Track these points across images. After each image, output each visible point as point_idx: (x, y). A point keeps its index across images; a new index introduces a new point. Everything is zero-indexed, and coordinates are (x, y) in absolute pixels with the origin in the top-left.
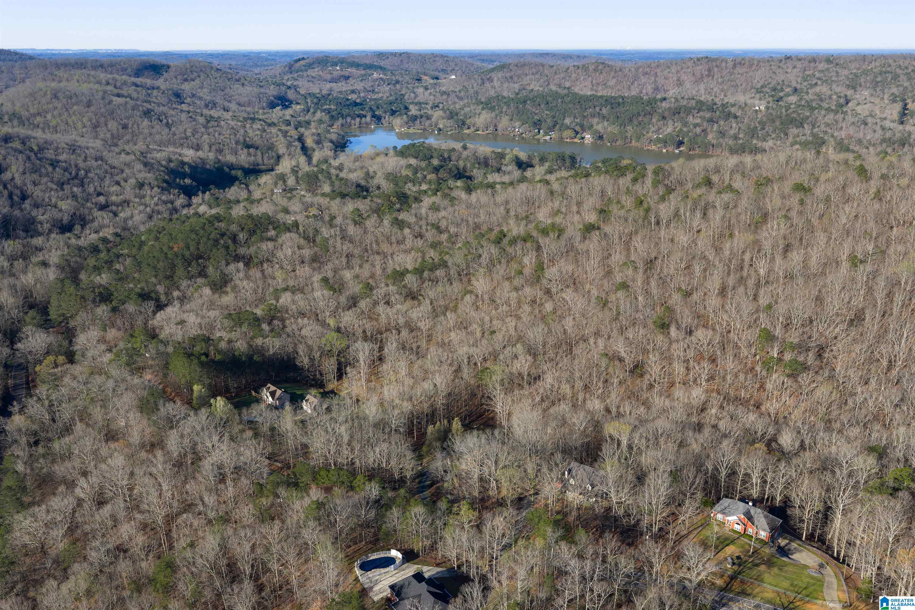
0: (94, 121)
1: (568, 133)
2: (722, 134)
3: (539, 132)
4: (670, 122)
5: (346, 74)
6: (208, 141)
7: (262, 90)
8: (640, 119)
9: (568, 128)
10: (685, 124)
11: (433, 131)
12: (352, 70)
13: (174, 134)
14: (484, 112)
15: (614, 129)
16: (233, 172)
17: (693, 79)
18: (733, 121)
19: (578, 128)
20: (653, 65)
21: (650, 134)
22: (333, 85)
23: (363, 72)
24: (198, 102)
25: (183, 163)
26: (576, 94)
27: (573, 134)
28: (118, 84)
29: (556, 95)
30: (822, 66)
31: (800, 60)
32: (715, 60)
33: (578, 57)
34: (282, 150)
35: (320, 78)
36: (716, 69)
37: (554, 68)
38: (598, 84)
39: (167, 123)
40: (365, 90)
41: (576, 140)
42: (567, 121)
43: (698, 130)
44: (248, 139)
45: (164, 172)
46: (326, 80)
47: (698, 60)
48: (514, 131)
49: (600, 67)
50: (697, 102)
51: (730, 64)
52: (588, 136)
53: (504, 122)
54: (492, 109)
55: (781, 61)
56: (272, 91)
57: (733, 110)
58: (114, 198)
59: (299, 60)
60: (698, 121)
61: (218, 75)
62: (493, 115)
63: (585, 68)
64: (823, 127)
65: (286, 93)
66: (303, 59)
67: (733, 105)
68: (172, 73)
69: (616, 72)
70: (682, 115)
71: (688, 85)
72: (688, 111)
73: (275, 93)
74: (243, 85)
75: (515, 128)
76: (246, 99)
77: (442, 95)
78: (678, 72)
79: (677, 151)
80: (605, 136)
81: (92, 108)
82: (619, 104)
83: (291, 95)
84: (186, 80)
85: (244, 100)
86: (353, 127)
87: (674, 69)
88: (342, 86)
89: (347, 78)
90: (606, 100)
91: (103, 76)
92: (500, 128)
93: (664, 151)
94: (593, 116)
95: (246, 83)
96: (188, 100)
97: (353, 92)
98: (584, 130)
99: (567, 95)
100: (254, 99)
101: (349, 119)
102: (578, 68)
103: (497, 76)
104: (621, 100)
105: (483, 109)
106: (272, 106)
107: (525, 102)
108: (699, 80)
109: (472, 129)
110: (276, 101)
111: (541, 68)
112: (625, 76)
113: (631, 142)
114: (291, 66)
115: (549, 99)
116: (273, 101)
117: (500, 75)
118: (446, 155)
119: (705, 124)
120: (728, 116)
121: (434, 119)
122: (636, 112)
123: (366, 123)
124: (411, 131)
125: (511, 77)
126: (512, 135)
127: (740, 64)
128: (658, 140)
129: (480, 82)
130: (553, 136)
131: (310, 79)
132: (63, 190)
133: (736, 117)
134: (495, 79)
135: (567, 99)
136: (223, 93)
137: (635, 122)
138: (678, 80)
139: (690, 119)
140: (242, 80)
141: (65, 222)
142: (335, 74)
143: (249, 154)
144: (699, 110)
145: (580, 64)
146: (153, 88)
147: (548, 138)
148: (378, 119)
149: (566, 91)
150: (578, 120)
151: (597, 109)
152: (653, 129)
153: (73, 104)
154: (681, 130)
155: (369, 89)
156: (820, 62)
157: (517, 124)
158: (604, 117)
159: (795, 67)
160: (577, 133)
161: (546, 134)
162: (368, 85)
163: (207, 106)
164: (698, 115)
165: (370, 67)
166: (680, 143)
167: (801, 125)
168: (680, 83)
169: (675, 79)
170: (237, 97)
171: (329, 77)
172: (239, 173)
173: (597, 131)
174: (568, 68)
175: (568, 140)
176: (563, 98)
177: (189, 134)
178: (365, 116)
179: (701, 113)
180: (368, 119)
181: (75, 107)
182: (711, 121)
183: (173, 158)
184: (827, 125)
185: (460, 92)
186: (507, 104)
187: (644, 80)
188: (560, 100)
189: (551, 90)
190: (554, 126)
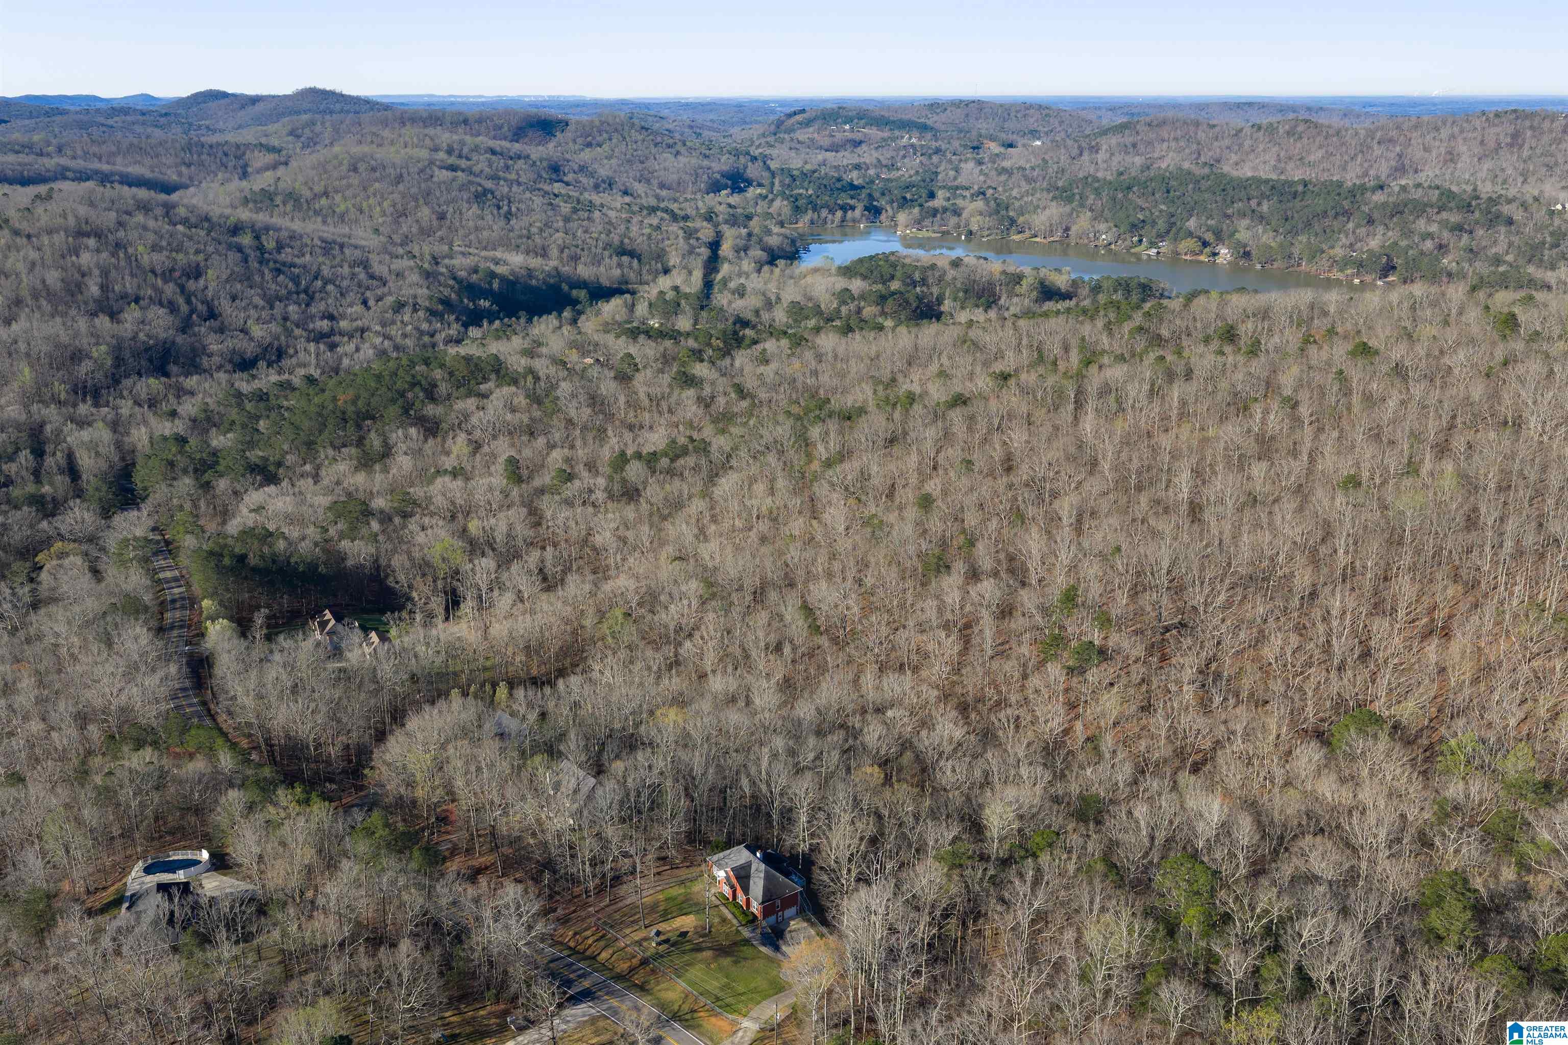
0: (399, 207)
1: (1186, 246)
3: (1140, 241)
4: (1380, 229)
5: (858, 136)
6: (560, 242)
7: (706, 163)
8: (1327, 222)
9: (1190, 234)
10: (1408, 234)
11: (959, 235)
12: (873, 132)
13: (512, 230)
14: (1054, 203)
15: (1273, 240)
16: (575, 293)
17: (1478, 150)
18: (1503, 229)
19: (1209, 237)
20: (1405, 127)
21: (1337, 250)
22: (829, 155)
23: (886, 134)
24: (584, 180)
25: (493, 275)
26: (1223, 175)
27: (1197, 247)
28: (465, 150)
32: (1532, 116)
34: (674, 259)
35: (812, 144)
36: (1529, 134)
37: (1217, 129)
38: (1289, 158)
39: (509, 212)
40: (879, 164)
41: (1202, 258)
42: (1192, 224)
43: (1429, 245)
44: (626, 241)
45: (452, 288)
46: (821, 148)
47: (1497, 115)
48: (1096, 238)
49: (1300, 129)
50: (1442, 194)
51: (1560, 124)
52: (1224, 251)
53: (1083, 223)
54: (1070, 200)
56: (724, 163)
57: (1508, 209)
58: (343, 324)
59: (795, 113)
60: (1434, 228)
61: (640, 137)
62: (1068, 209)
63: (1271, 129)
65: (746, 167)
66: (803, 111)
67: (1510, 201)
68: (569, 134)
69: (1327, 136)
70: (1407, 216)
71: (1465, 161)
72: (1420, 209)
73: (725, 168)
74: (678, 153)
75: (1100, 232)
76: (675, 177)
77: (1000, 174)
78: (1453, 137)
80: (1254, 252)
81: (401, 187)
82: (1295, 195)
83: (753, 171)
84: (589, 145)
85: (673, 178)
86: (829, 226)
87: (1445, 133)
88: (846, 158)
89: (857, 144)
90: (1273, 188)
91: (445, 137)
92: (1074, 229)
94: (1242, 215)
95: (683, 150)
96: (569, 177)
97: (857, 167)
98: (1218, 240)
99: (1206, 177)
100: (687, 178)
101: (824, 213)
102: (1259, 128)
103: (1110, 142)
104: (1300, 188)
105: (1054, 198)
106: (715, 188)
107: (1129, 188)
108: (1491, 153)
109: (1027, 234)
110: (724, 181)
111: (1192, 128)
112: (1343, 144)
113: (1299, 265)
114: (779, 124)
115: (1173, 183)
116: (718, 181)
117: (1114, 140)
118: (917, 276)
119: (1446, 234)
120: (1496, 220)
121: (965, 215)
122: (1319, 210)
123: (854, 221)
124: (924, 234)
125: (1134, 145)
126: (1092, 245)
129: (1075, 152)
130: (1163, 249)
131: (793, 145)
132: (272, 307)
133: (1509, 223)
134: (1104, 147)
135: (1204, 185)
136: (640, 166)
137: (1317, 227)
138: (1449, 153)
139: (1421, 225)
140: (679, 147)
141: (248, 355)
142: (839, 136)
143: (620, 265)
144: (1441, 209)
145: (1265, 121)
146: (519, 157)
147: (1153, 252)
148: (874, 211)
149: (1206, 170)
151: (1253, 203)
152: (1344, 241)
153: (376, 180)
154: (1396, 244)
155: (884, 162)
157: (1106, 226)
158: (1260, 218)
160: (1205, 244)
161: (1152, 244)
162: (885, 156)
163: (596, 187)
164: (1439, 218)
165: (906, 125)
166: (1390, 269)
168: (1451, 157)
169: (1443, 150)
170: (662, 173)
171: (826, 142)
172: (582, 294)
173: (1242, 243)
174: (1241, 130)
175: (1188, 257)
176: (1197, 182)
177: (534, 230)
178: (853, 208)
179: (1444, 215)
180: (858, 213)
181: (377, 185)
182: (1459, 228)
183: (482, 265)
185: (1033, 169)
186: (1098, 192)
187: (1378, 151)
188: (1191, 186)
189: (1182, 168)
190: (1168, 232)
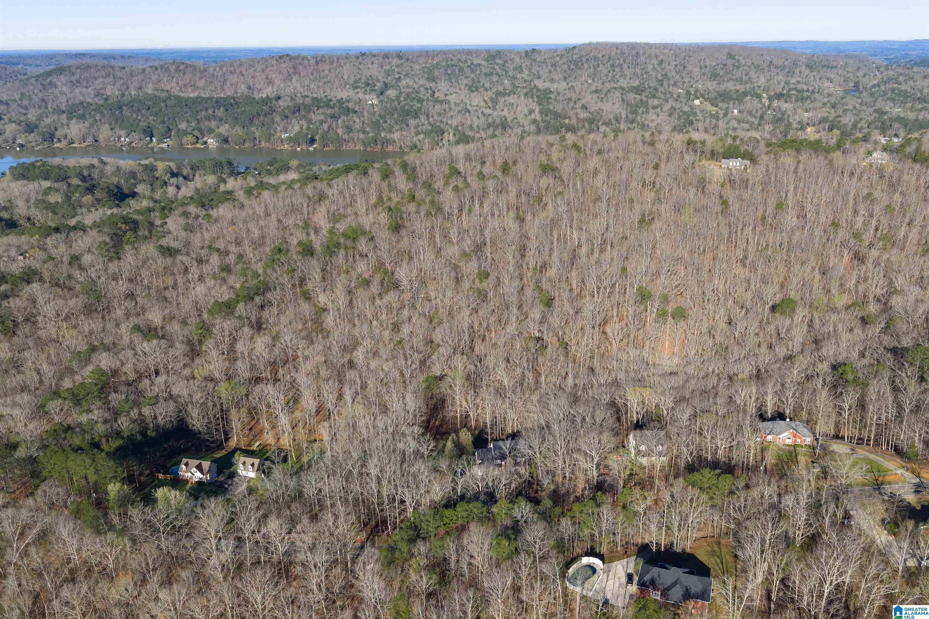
1: (188, 139)
2: (349, 129)
3: (151, 140)
4: (294, 121)
8: (261, 119)
10: (310, 122)
14: (72, 121)
15: (239, 131)
17: (281, 77)
18: (355, 115)
19: (196, 133)
20: (234, 64)
21: (279, 134)
26: (177, 96)
27: (194, 140)
29: (155, 99)
30: (395, 61)
31: (374, 56)
32: (297, 57)
33: (123, 57)
36: (300, 67)
38: (185, 86)
41: (198, 146)
42: (182, 126)
43: (325, 126)
47: (280, 57)
48: (119, 141)
49: (182, 67)
51: (313, 62)
52: (210, 141)
53: (104, 132)
54: (82, 117)
55: (358, 58)
57: (350, 105)
60: (322, 117)
62: (87, 124)
63: (165, 69)
64: (436, 117)
67: (348, 101)
69: (200, 71)
70: (303, 113)
72: (308, 108)
75: (119, 137)
78: (263, 70)
79: (311, 149)
80: (230, 139)
82: (232, 105)
87: (259, 67)
90: (217, 102)
92: (101, 138)
93: (299, 149)
94: (208, 119)
98: (203, 135)
99: (169, 97)
102: (156, 69)
103: (61, 80)
104: (232, 101)
105: (70, 118)
107: (120, 108)
108: (288, 78)
109: (65, 142)
113: (260, 144)
115: (148, 103)
119: (329, 120)
120: (348, 111)
122: (254, 112)
125: (78, 81)
126: (118, 145)
127: (321, 61)
128: (290, 139)
130: (170, 143)
133: (355, 112)
134: (59, 84)
135: (171, 103)
137: (258, 123)
138: (267, 78)
139: (313, 116)
144: (318, 107)
147: (164, 146)
149: (163, 94)
150: (193, 124)
151: (210, 111)
152: (279, 129)
154: (308, 127)
156: (392, 58)
157: (123, 133)
158: (221, 120)
159: (372, 63)
160: (198, 138)
161: (160, 141)
164: (319, 112)
166: (312, 141)
167: (416, 116)
173: (220, 135)
175: (189, 146)
176: (164, 101)
179: (321, 110)
182: (333, 117)
184: (440, 114)
186: (98, 111)
188: (163, 105)
189: (147, 94)
190: (168, 132)
